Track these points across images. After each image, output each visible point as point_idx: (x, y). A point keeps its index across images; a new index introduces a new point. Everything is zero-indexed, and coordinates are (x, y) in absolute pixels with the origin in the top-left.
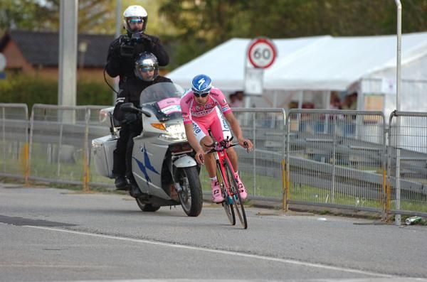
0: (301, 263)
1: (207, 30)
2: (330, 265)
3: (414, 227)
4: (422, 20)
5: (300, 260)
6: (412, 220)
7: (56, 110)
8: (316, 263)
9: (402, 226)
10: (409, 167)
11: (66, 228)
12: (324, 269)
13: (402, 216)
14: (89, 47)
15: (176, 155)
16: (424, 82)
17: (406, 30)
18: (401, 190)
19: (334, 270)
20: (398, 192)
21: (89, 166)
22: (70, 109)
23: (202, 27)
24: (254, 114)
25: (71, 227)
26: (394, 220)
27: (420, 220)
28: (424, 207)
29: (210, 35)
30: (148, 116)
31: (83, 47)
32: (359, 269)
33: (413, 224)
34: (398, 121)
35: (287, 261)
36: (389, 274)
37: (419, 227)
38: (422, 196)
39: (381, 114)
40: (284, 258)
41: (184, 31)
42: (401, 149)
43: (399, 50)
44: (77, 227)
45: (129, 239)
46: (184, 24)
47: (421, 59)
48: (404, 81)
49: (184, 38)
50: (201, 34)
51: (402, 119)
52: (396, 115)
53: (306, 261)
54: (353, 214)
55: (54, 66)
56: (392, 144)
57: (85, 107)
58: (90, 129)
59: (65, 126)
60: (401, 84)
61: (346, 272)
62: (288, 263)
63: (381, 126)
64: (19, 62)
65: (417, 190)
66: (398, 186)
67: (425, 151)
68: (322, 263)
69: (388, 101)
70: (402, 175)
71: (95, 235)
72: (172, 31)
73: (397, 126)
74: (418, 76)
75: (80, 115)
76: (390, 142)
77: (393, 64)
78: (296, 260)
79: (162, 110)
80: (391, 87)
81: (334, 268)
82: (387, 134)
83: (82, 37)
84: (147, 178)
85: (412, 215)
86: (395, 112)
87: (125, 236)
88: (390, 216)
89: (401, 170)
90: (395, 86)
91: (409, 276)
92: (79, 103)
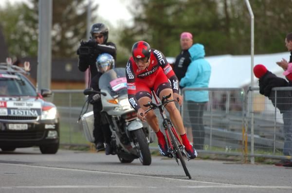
15: (129, 121)
20: (252, 145)
26: (250, 161)
30: (105, 95)
31: (69, 68)
52: (251, 90)
54: (226, 158)
79: (113, 89)
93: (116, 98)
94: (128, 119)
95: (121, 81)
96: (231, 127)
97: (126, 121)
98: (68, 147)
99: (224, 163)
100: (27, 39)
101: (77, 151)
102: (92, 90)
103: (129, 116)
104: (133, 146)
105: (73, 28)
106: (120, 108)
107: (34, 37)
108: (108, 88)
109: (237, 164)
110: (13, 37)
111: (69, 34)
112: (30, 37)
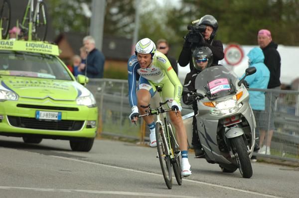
11: (79, 159)
15: (228, 127)
25: (83, 159)
40: (224, 186)
44: (86, 159)
68: (250, 190)
71: (98, 164)
93: (213, 100)
94: (226, 124)
95: (220, 82)
96: (285, 127)
97: (224, 126)
98: (117, 138)
99: (280, 169)
100: (70, 13)
101: (127, 143)
103: (229, 121)
104: (232, 156)
105: (118, 4)
106: (218, 112)
107: (78, 11)
108: (204, 89)
109: (295, 170)
110: (57, 9)
111: (114, 10)
112: (74, 10)
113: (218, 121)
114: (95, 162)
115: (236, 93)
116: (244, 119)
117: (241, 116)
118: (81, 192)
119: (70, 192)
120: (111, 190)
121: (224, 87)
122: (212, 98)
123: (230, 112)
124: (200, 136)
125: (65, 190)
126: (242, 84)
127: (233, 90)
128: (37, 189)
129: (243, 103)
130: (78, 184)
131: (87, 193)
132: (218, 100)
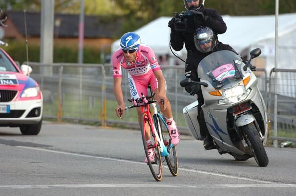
0: (209, 173)
1: (143, 11)
2: (228, 174)
3: (286, 148)
4: (292, 5)
5: (208, 171)
6: (285, 144)
7: (39, 66)
8: (219, 173)
9: (278, 148)
10: (283, 107)
11: (46, 148)
12: (224, 177)
13: (278, 141)
14: (62, 23)
15: (237, 115)
16: (294, 48)
17: (282, 12)
18: (278, 123)
19: (231, 178)
20: (276, 124)
21: (62, 105)
22: (48, 66)
23: (140, 9)
24: (176, 70)
25: (50, 147)
26: (272, 144)
27: (291, 144)
28: (293, 135)
29: (145, 15)
30: (206, 86)
31: (58, 23)
32: (249, 178)
33: (285, 146)
34: (276, 75)
35: (199, 172)
36: (270, 181)
37: (290, 149)
38: (292, 127)
39: (264, 70)
41: (127, 12)
42: (278, 95)
43: (276, 26)
44: (53, 148)
45: (90, 156)
46: (127, 7)
47: (291, 32)
48: (280, 47)
49: (128, 17)
50: (139, 14)
51: (279, 73)
52: (274, 71)
53: (212, 172)
55: (37, 35)
56: (272, 91)
57: (58, 64)
58: (62, 80)
59: (45, 77)
60: (278, 50)
61: (240, 180)
62: (200, 173)
63: (263, 79)
64: (13, 32)
65: (288, 123)
66: (276, 120)
67: (294, 96)
69: (268, 61)
70: (279, 113)
71: (66, 153)
72: (119, 12)
73: (275, 79)
74: (289, 44)
75: (56, 70)
76: (270, 90)
77: (273, 35)
78: (205, 171)
79: (216, 79)
80: (271, 51)
81: (232, 177)
82: (268, 84)
83: (57, 16)
84: (221, 139)
85: (285, 141)
86: (274, 69)
87: (86, 154)
88: (270, 141)
89: (277, 109)
90: (274, 51)
91: (283, 183)
92: (55, 61)
93: (219, 88)
95: (225, 68)
97: (234, 114)
98: (77, 121)
102: (190, 81)
104: (245, 145)
106: (226, 101)
108: (208, 78)
113: (226, 110)
114: (63, 151)
115: (242, 78)
116: (253, 105)
117: (251, 103)
118: (58, 187)
119: (48, 187)
120: (87, 183)
121: (230, 73)
122: (218, 87)
123: (239, 99)
124: (209, 128)
125: (42, 186)
126: (248, 69)
127: (239, 76)
128: (14, 187)
129: (251, 88)
130: (54, 178)
131: (64, 188)
132: (225, 88)
